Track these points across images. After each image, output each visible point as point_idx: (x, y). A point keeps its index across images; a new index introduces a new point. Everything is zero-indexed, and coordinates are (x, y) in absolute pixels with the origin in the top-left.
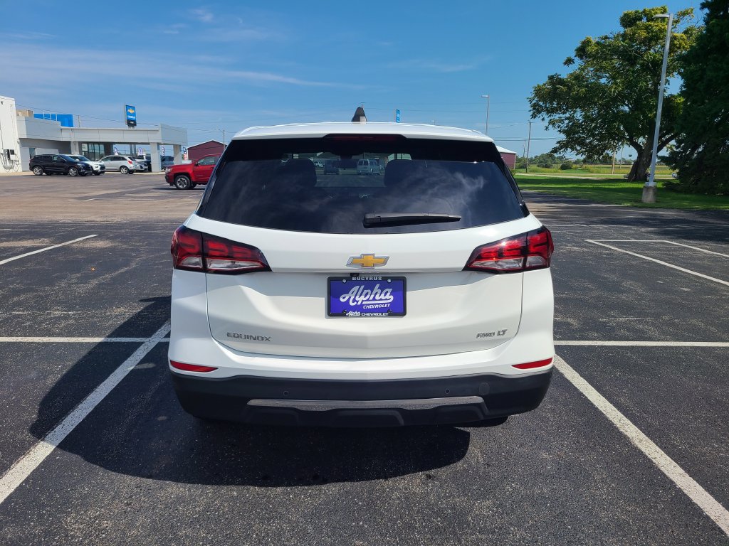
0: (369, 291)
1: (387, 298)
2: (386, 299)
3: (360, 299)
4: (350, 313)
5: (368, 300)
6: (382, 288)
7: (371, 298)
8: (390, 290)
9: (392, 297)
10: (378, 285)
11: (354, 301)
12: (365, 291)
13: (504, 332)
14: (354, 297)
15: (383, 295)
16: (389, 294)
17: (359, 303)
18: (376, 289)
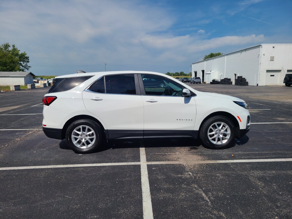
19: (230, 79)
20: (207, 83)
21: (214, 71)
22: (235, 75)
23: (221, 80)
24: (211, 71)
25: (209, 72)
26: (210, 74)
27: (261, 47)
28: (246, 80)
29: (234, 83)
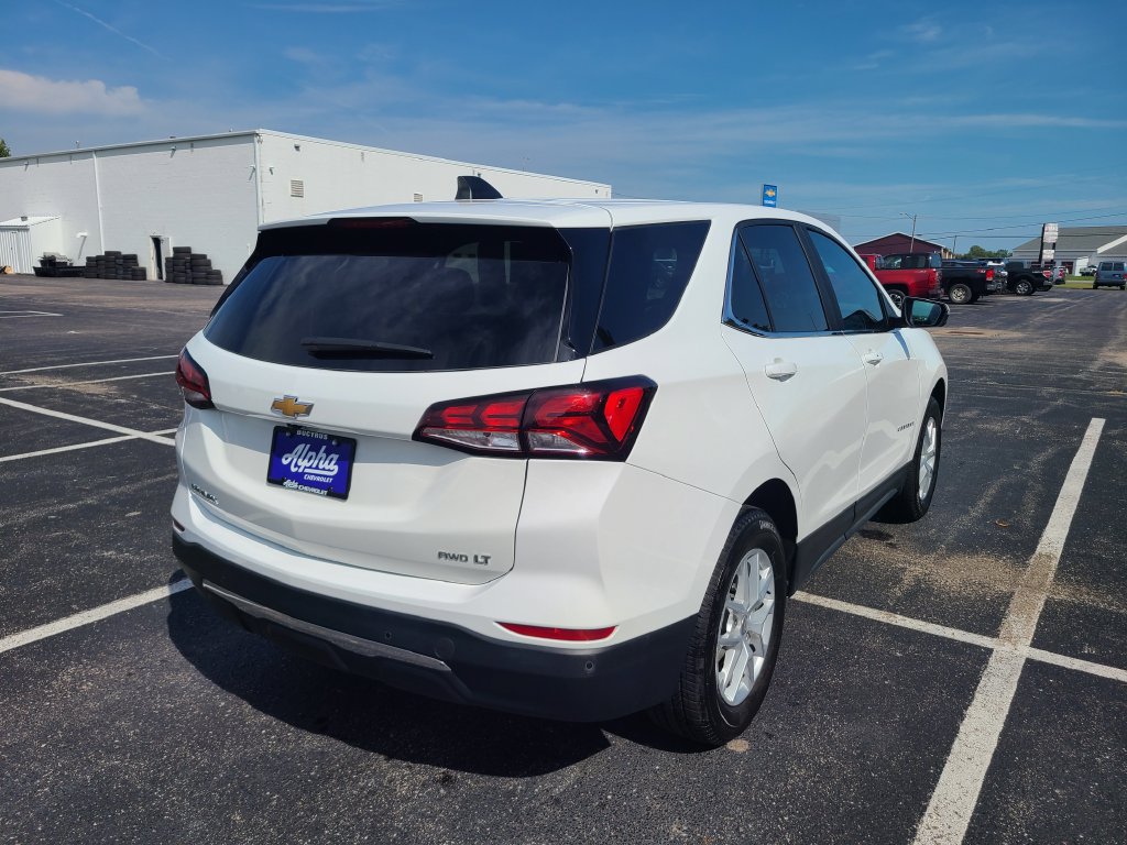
0: (314, 454)
1: (330, 468)
2: (329, 470)
3: (303, 463)
4: (288, 483)
5: (310, 467)
6: (328, 453)
7: (314, 466)
8: (335, 457)
9: (336, 468)
10: (324, 448)
11: (296, 465)
12: (310, 454)
13: (486, 559)
14: (297, 461)
15: (327, 462)
16: (333, 462)
17: (300, 470)
18: (322, 454)
19: (133, 258)
20: (10, 271)
21: (44, 218)
22: (157, 241)
23: (89, 259)
24: (24, 218)
25: (18, 222)
26: (25, 229)
27: (256, 139)
28: (209, 261)
29: (152, 274)
